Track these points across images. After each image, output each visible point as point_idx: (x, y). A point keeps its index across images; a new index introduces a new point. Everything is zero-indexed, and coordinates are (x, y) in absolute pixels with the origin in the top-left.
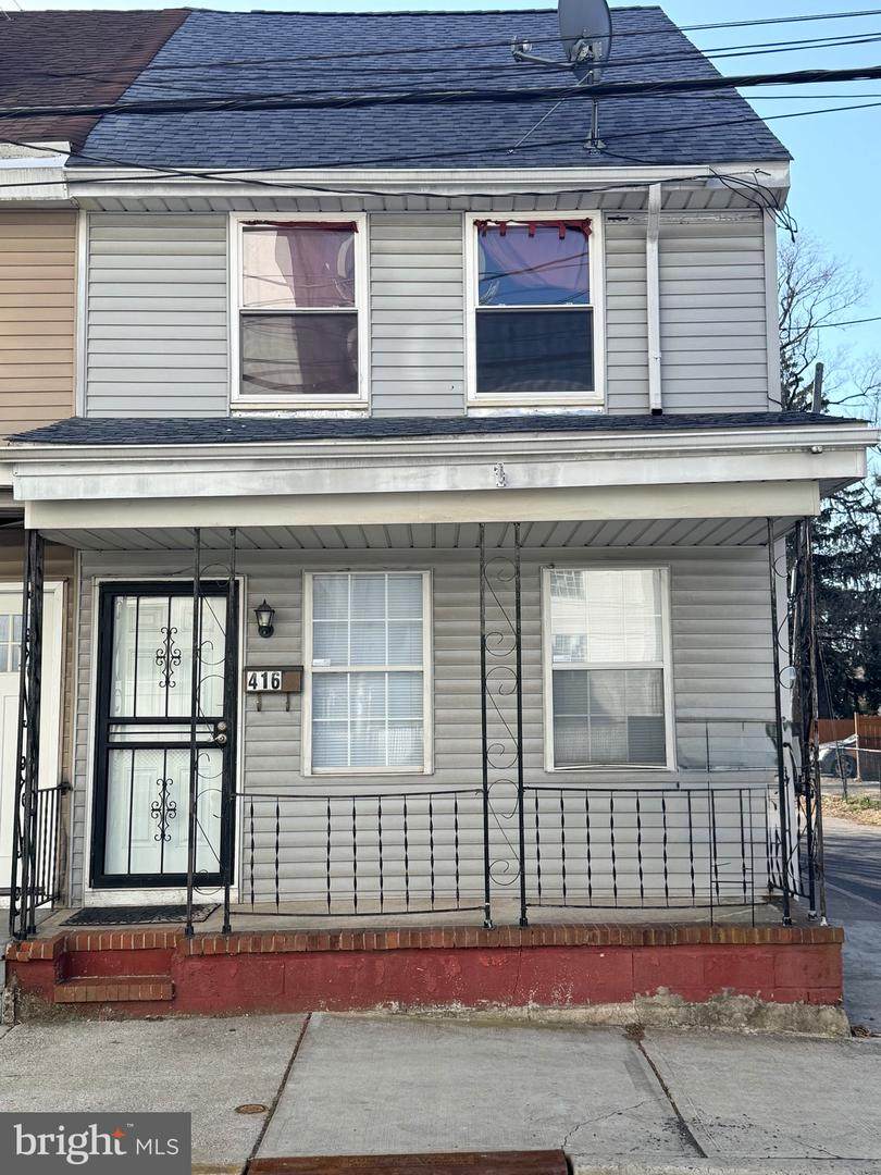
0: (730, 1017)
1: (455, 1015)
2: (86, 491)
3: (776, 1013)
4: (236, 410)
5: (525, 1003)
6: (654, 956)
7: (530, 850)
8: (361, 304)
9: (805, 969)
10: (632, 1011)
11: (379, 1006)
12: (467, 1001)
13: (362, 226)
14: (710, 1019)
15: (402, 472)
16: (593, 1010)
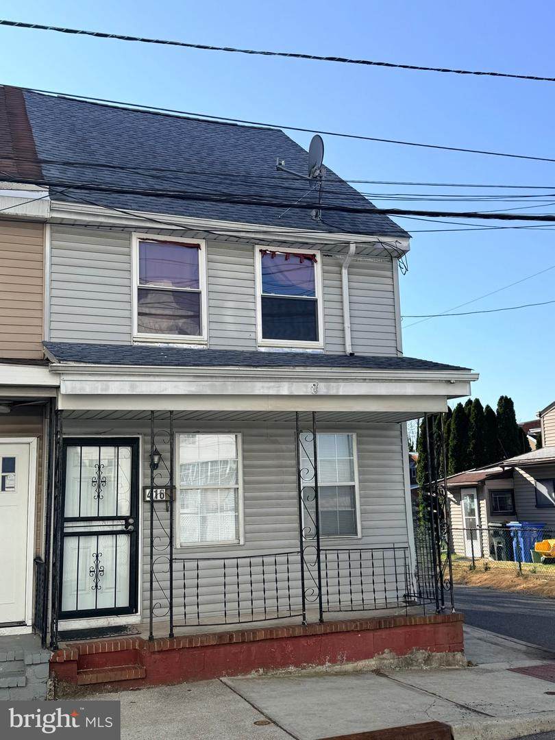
0: (417, 661)
1: (291, 673)
2: (102, 390)
3: (436, 658)
4: (136, 341)
5: (324, 664)
6: (384, 634)
7: (323, 582)
8: (203, 287)
9: (448, 634)
10: (374, 663)
11: (253, 672)
12: (296, 666)
13: (203, 246)
14: (409, 663)
15: (266, 384)
16: (356, 664)
